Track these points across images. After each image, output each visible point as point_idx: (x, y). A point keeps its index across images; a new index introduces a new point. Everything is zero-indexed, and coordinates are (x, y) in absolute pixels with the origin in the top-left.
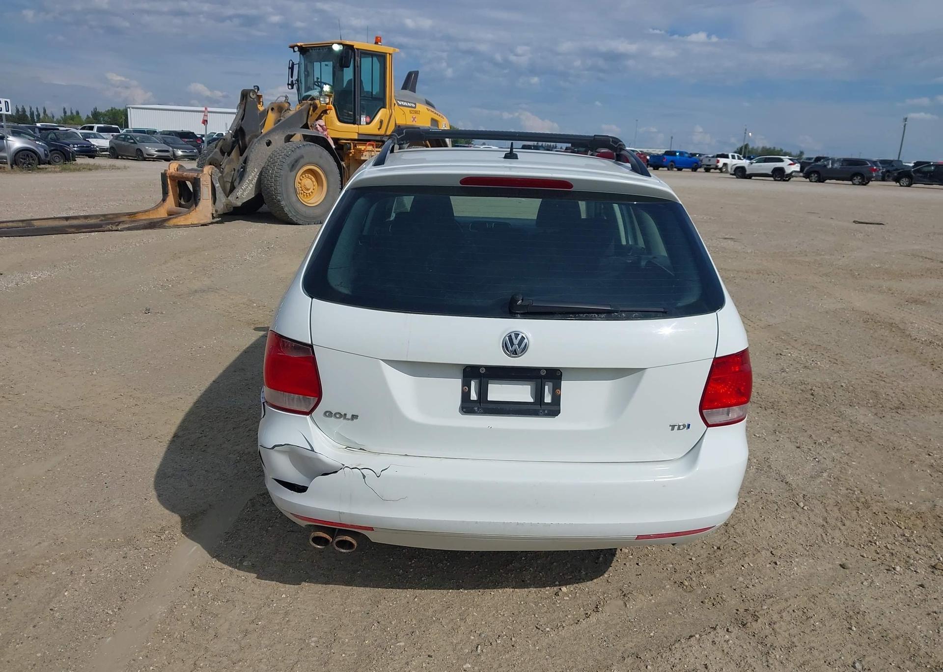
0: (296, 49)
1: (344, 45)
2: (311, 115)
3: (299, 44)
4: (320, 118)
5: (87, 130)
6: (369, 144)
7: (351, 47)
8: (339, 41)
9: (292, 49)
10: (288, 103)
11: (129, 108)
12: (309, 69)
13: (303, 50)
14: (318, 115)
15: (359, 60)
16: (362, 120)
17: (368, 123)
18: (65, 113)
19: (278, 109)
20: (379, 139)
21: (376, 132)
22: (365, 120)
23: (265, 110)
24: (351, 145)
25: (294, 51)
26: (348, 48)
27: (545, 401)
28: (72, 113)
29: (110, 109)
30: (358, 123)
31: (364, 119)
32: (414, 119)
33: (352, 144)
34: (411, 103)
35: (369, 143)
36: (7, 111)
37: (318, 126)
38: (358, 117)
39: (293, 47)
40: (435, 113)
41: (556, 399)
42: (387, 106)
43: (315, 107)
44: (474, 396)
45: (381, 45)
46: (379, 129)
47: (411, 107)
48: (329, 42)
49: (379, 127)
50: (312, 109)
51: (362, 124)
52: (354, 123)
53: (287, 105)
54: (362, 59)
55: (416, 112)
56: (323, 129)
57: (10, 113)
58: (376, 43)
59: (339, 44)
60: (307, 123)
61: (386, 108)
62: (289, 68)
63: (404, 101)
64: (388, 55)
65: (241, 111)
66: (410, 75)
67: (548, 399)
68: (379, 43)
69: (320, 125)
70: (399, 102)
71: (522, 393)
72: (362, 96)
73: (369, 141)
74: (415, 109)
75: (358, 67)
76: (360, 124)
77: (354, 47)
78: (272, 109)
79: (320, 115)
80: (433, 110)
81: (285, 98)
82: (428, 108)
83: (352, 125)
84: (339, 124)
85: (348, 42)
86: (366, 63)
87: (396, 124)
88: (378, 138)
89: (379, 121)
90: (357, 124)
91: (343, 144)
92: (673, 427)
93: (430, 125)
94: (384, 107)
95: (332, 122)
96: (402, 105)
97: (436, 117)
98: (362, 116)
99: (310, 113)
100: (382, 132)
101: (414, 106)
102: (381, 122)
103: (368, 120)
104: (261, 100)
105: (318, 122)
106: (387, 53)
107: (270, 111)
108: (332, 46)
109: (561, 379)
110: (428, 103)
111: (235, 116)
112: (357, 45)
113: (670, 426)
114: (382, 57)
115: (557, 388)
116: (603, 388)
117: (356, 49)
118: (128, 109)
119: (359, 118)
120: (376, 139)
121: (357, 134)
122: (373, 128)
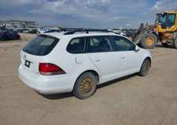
26: (165, 13)
35: (168, 33)
42: (175, 25)
48: (162, 12)
76: (167, 29)
83: (164, 29)
84: (161, 29)
100: (172, 30)
114: (175, 14)
122: (170, 30)
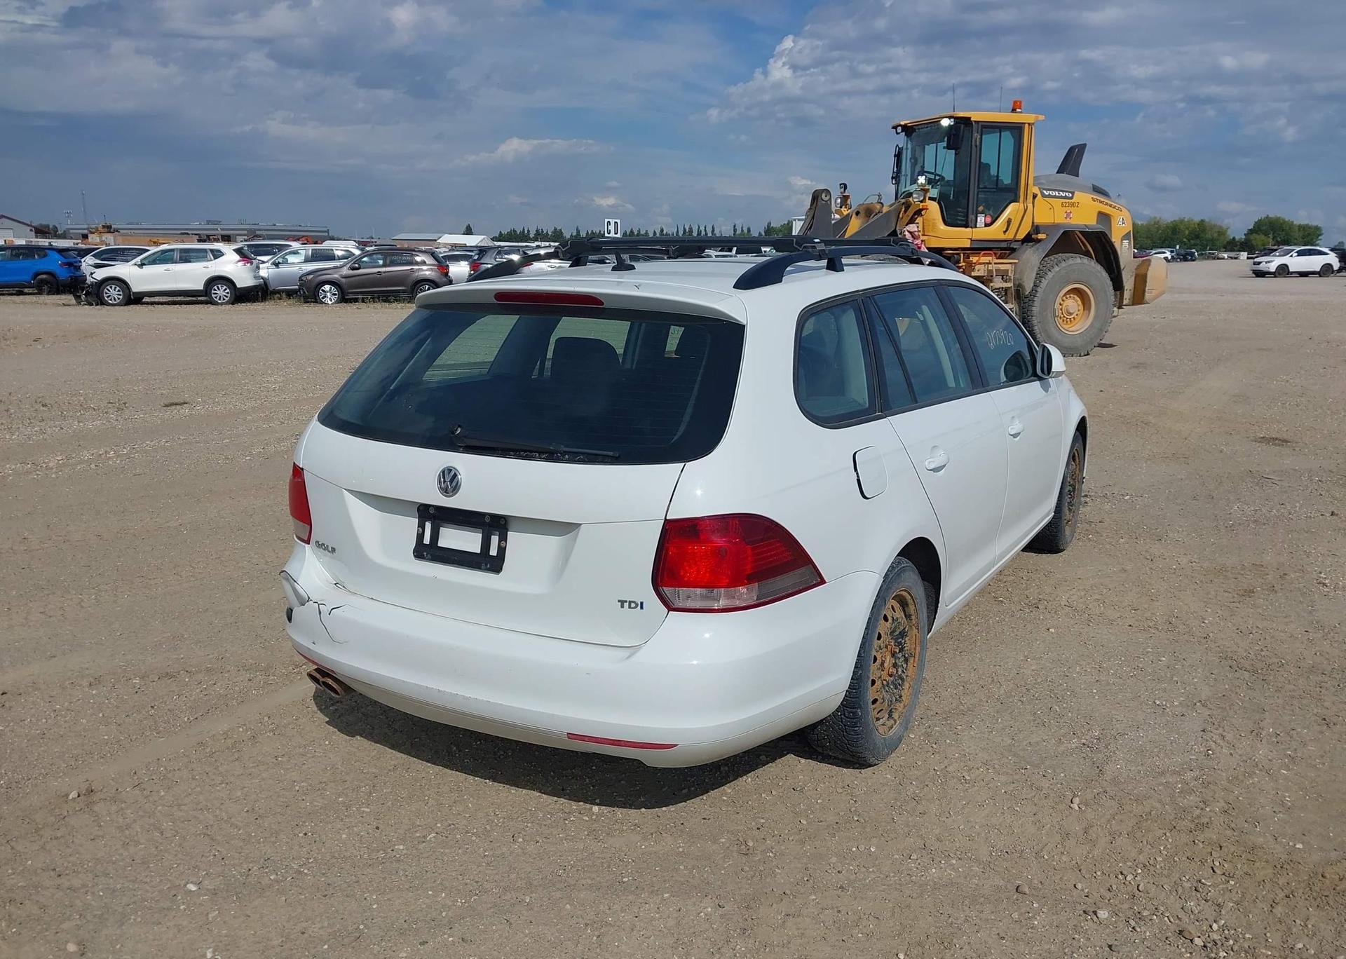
0: (899, 129)
1: (955, 118)
2: (902, 218)
3: (902, 123)
4: (912, 221)
5: (726, 251)
6: (984, 254)
7: (966, 121)
8: (951, 113)
9: (895, 130)
10: (881, 203)
11: (795, 220)
12: (917, 155)
13: (908, 130)
14: (909, 218)
15: (979, 137)
16: (979, 220)
17: (987, 225)
18: (735, 230)
19: (866, 213)
20: (1006, 246)
21: (1002, 237)
22: (983, 221)
23: (849, 214)
24: (960, 256)
25: (897, 133)
26: (963, 123)
27: (491, 554)
28: (742, 231)
29: (786, 223)
30: (973, 225)
31: (981, 219)
32: (1068, 214)
33: (962, 255)
34: (1067, 192)
35: (983, 252)
36: (615, 234)
37: (907, 233)
38: (972, 217)
39: (895, 127)
40: (1107, 204)
41: (502, 551)
42: (1022, 199)
43: (908, 206)
44: (427, 540)
45: (1021, 112)
46: (1005, 232)
47: (1066, 197)
48: (938, 116)
49: (1005, 230)
50: (903, 210)
51: (978, 226)
52: (966, 226)
53: (878, 206)
54: (984, 137)
55: (1072, 205)
56: (913, 237)
57: (618, 236)
58: (1014, 110)
59: (950, 117)
60: (895, 230)
61: (1018, 202)
62: (895, 156)
63: (1055, 190)
64: (1027, 125)
65: (810, 218)
66: (1071, 150)
67: (493, 552)
68: (1018, 110)
69: (908, 231)
70: (1045, 192)
71: (468, 541)
72: (981, 186)
73: (990, 249)
74: (1070, 201)
75: (976, 146)
76: (976, 227)
77: (972, 119)
78: (858, 213)
79: (912, 217)
80: (1102, 200)
81: (878, 197)
82: (1095, 197)
83: (963, 229)
84: (942, 227)
85: (961, 114)
86: (990, 141)
87: (1033, 223)
88: (1004, 245)
89: (1006, 221)
90: (971, 227)
91: (949, 255)
92: (622, 602)
93: (1095, 223)
94: (1016, 200)
95: (934, 226)
96: (1049, 196)
97: (1107, 210)
98: (979, 215)
99: (901, 216)
100: (1010, 236)
101: (1071, 195)
102: (1009, 222)
103: (989, 220)
104: (849, 202)
105: (908, 228)
106: (1025, 123)
107: (854, 216)
108: (940, 121)
109: (507, 530)
110: (1097, 190)
111: (802, 222)
112: (975, 116)
113: (619, 601)
114: (1017, 130)
115: (503, 538)
116: (549, 544)
117: (975, 122)
118: (794, 222)
119: (974, 218)
120: (1002, 246)
121: (970, 240)
122: (995, 231)
